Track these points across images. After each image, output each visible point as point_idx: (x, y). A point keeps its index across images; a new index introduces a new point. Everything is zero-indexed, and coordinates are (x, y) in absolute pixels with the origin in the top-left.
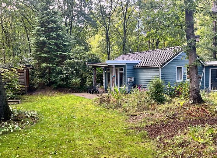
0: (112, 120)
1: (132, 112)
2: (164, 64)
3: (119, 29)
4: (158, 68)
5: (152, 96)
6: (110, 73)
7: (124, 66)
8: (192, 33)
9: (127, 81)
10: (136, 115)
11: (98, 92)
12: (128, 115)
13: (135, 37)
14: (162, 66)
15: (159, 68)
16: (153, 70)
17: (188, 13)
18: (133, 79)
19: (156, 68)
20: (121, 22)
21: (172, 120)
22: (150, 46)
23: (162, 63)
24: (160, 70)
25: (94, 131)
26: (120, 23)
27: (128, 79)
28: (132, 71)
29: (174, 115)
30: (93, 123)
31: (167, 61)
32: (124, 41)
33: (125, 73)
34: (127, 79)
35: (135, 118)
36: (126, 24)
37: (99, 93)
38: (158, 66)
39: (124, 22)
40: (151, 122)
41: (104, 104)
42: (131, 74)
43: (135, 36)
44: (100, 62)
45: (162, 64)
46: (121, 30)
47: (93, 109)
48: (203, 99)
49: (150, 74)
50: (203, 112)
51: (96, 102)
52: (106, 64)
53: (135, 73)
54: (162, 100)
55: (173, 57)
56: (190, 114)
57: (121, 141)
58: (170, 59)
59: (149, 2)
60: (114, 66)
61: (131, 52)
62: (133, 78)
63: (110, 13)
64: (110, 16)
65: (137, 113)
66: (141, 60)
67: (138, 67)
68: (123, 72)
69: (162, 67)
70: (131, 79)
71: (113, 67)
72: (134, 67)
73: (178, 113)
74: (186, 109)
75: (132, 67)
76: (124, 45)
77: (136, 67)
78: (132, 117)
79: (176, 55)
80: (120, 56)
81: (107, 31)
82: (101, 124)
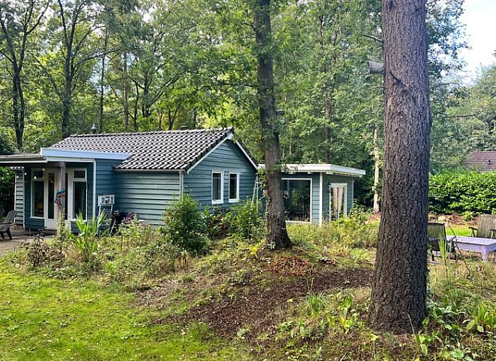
0: (93, 308)
1: (137, 279)
2: (191, 164)
3: (50, 70)
4: (177, 174)
5: (176, 239)
6: (43, 182)
7: (89, 166)
8: (271, 105)
9: (97, 204)
10: (148, 288)
11: (10, 236)
12: (129, 290)
13: (90, 96)
14: (186, 169)
15: (180, 173)
16: (163, 177)
17: (265, 62)
18: (111, 199)
19: (172, 173)
20: (57, 55)
21: (247, 290)
22: (127, 121)
23: (185, 163)
24: (181, 177)
25: (60, 346)
26: (54, 56)
27: (100, 198)
28: (108, 177)
29: (247, 277)
30: (40, 325)
31: (197, 160)
32: (67, 104)
33: (92, 184)
34: (97, 199)
35: (148, 295)
36: (72, 62)
37: (11, 239)
38: (178, 168)
39: (66, 54)
40: (199, 300)
41: (47, 268)
42: (108, 187)
43: (91, 94)
44: (12, 153)
45: (186, 165)
46: (57, 73)
47: (17, 283)
48: (290, 238)
49: (156, 187)
50: (301, 265)
51: (17, 265)
52: (41, 158)
53: (116, 184)
54: (197, 245)
55: (207, 151)
56: (277, 271)
57: (155, 357)
58: (202, 155)
59: (130, 21)
60: (63, 165)
61: (94, 131)
62: (111, 196)
63: (25, 27)
64: (26, 34)
65: (149, 283)
66: (131, 154)
67: (124, 168)
68: (85, 180)
69: (186, 171)
70: (107, 199)
71: (59, 168)
72: (114, 168)
73: (251, 272)
74: (265, 261)
75: (110, 168)
76: (66, 113)
77: (120, 168)
78: (141, 294)
79: (212, 146)
80: (66, 139)
81: (17, 70)
82: (67, 324)
